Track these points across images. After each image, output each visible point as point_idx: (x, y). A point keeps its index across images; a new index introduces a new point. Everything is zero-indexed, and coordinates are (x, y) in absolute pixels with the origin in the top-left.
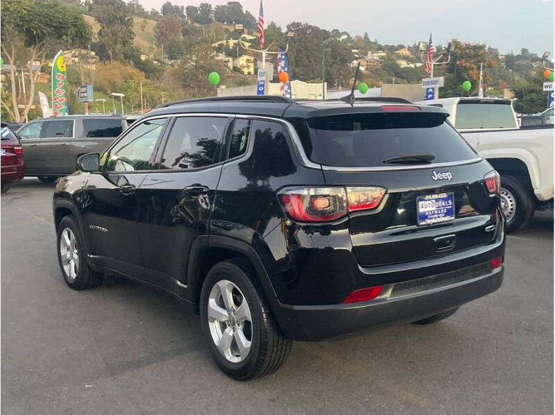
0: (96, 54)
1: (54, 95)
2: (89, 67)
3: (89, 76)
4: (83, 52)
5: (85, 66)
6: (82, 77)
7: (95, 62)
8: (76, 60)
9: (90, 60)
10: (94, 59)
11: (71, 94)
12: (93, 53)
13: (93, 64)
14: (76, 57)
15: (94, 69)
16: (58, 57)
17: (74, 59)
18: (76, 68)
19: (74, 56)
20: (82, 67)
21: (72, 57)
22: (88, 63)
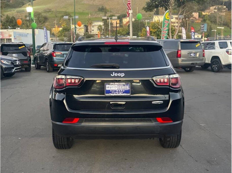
0: (226, 7)
1: (163, 30)
2: (222, 14)
3: (221, 18)
4: (220, 6)
5: (219, 13)
6: (218, 19)
7: (225, 12)
8: (216, 10)
9: (222, 10)
10: (225, 10)
11: (210, 28)
12: (225, 7)
13: (224, 12)
14: (216, 9)
15: (224, 15)
16: (167, 13)
17: (215, 10)
18: (215, 15)
19: (215, 9)
20: (218, 14)
21: (214, 9)
22: (221, 12)
